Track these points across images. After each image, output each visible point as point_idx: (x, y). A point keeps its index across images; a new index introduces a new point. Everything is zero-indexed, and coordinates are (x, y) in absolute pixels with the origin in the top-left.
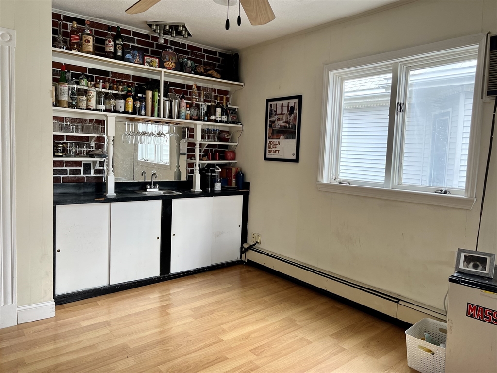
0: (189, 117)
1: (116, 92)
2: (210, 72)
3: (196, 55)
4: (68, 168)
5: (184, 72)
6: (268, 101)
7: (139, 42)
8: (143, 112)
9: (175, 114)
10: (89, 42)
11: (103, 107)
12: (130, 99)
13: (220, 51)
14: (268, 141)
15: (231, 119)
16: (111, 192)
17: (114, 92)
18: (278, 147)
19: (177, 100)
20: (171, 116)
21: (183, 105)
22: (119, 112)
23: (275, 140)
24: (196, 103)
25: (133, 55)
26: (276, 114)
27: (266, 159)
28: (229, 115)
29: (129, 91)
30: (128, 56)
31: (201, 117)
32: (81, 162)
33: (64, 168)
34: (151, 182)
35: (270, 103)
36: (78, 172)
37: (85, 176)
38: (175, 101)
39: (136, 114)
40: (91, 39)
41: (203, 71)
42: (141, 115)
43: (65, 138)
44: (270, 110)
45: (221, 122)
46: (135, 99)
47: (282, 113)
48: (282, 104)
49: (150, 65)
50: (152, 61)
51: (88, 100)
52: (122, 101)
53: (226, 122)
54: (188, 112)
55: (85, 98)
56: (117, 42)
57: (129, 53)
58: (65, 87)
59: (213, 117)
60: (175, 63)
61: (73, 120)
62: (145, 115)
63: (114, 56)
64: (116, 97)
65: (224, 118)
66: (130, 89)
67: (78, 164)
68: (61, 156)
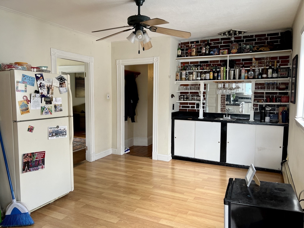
0: (246, 78)
1: (206, 70)
2: (260, 49)
3: (261, 39)
4: (190, 106)
5: (243, 53)
7: (224, 43)
8: (219, 78)
9: (237, 77)
10: (194, 51)
11: (199, 78)
12: (212, 73)
13: (281, 31)
15: (280, 75)
16: (201, 116)
17: (205, 70)
19: (238, 69)
20: (234, 78)
21: (243, 71)
22: (207, 80)
24: (253, 68)
25: (214, 52)
28: (279, 73)
29: (211, 69)
30: (212, 52)
31: (256, 77)
32: (195, 103)
33: (189, 105)
34: (226, 114)
35: (293, 62)
36: (194, 107)
37: (197, 109)
38: (237, 70)
39: (215, 80)
40: (194, 50)
41: (256, 49)
42: (219, 80)
43: (189, 93)
45: (272, 78)
46: (214, 72)
49: (223, 54)
50: (224, 52)
51: (193, 76)
52: (208, 74)
53: (276, 78)
54: (246, 75)
55: (192, 75)
56: (206, 47)
57: (212, 51)
58: (184, 73)
59: (265, 76)
60: (237, 49)
61: (192, 85)
62: (220, 80)
63: (205, 54)
64: (205, 73)
65: (275, 75)
66: (212, 68)
67: (194, 104)
68: (186, 100)
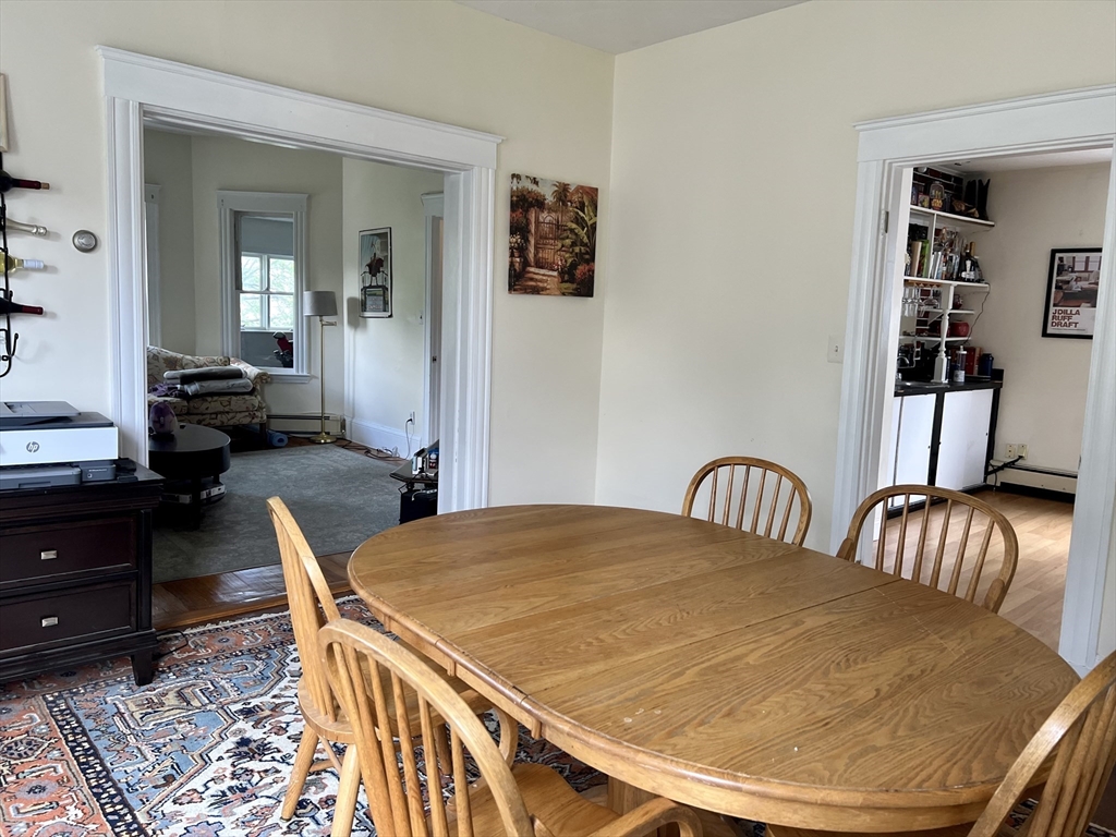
0: (944, 276)
6: (1054, 252)
14: (1052, 309)
18: (1075, 319)
23: (1069, 309)
26: (1073, 271)
27: (1045, 334)
35: (1058, 255)
44: (1059, 265)
47: (1086, 271)
48: (1088, 258)
49: (922, 206)
50: (924, 200)
54: (944, 269)
60: (942, 201)
